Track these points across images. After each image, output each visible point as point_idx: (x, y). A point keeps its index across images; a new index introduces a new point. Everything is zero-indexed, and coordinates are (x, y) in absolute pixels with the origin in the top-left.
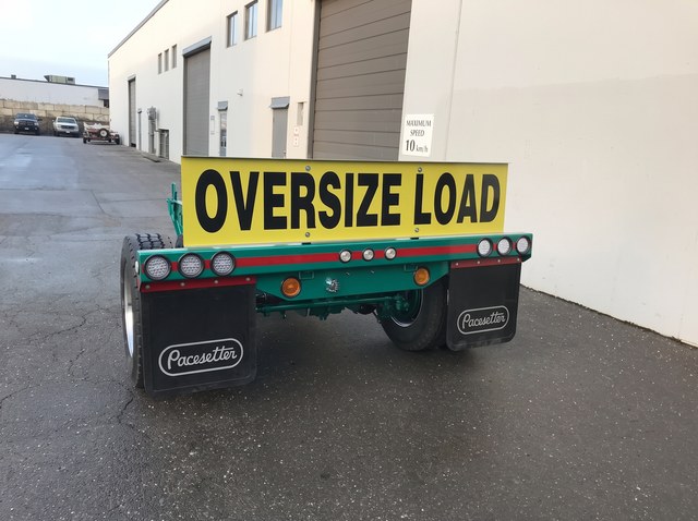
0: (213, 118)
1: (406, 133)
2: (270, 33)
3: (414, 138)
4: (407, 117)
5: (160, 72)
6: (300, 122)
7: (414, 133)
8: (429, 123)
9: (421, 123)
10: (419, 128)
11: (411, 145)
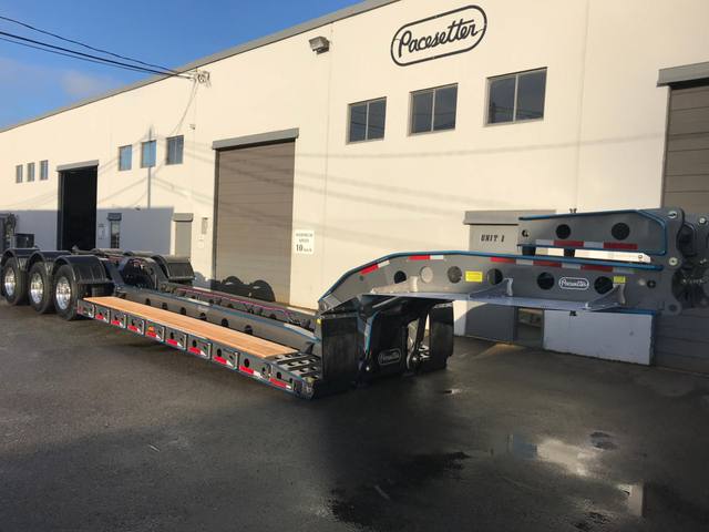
0: (102, 226)
1: (296, 241)
2: (170, 167)
3: (303, 243)
4: (295, 232)
5: (19, 180)
6: (204, 232)
7: (301, 240)
8: (311, 236)
9: (306, 235)
11: (300, 248)
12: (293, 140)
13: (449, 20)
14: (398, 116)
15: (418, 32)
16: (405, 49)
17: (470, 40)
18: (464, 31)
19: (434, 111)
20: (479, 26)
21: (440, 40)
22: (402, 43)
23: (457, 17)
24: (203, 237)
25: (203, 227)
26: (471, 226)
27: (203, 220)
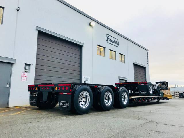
4: (83, 77)
7: (86, 80)
8: (89, 78)
9: (87, 78)
10: (87, 79)
15: (110, 38)
16: (108, 39)
18: (116, 43)
21: (113, 42)
24: (26, 73)
25: (26, 69)
26: (119, 79)
27: (26, 64)
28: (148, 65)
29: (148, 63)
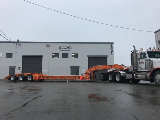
4: (43, 69)
8: (46, 69)
12: (42, 57)
13: (67, 47)
14: (60, 56)
15: (63, 47)
16: (61, 49)
17: (70, 50)
18: (69, 48)
19: (65, 56)
20: (71, 48)
21: (66, 49)
22: (61, 48)
23: (68, 47)
24: (19, 70)
25: (19, 69)
26: (71, 68)
27: (19, 68)
28: (112, 54)
29: (112, 53)
